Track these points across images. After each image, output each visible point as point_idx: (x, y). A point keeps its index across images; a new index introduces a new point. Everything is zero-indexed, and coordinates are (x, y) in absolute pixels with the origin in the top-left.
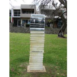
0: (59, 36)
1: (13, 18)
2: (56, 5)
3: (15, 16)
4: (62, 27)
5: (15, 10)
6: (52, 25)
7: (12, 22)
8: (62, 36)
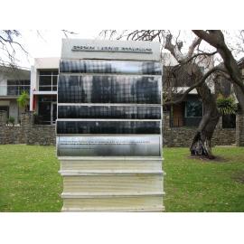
0: (193, 152)
1: (34, 96)
2: (179, 48)
3: (41, 89)
4: (202, 122)
5: (41, 72)
6: (168, 117)
7: (31, 109)
8: (203, 154)
